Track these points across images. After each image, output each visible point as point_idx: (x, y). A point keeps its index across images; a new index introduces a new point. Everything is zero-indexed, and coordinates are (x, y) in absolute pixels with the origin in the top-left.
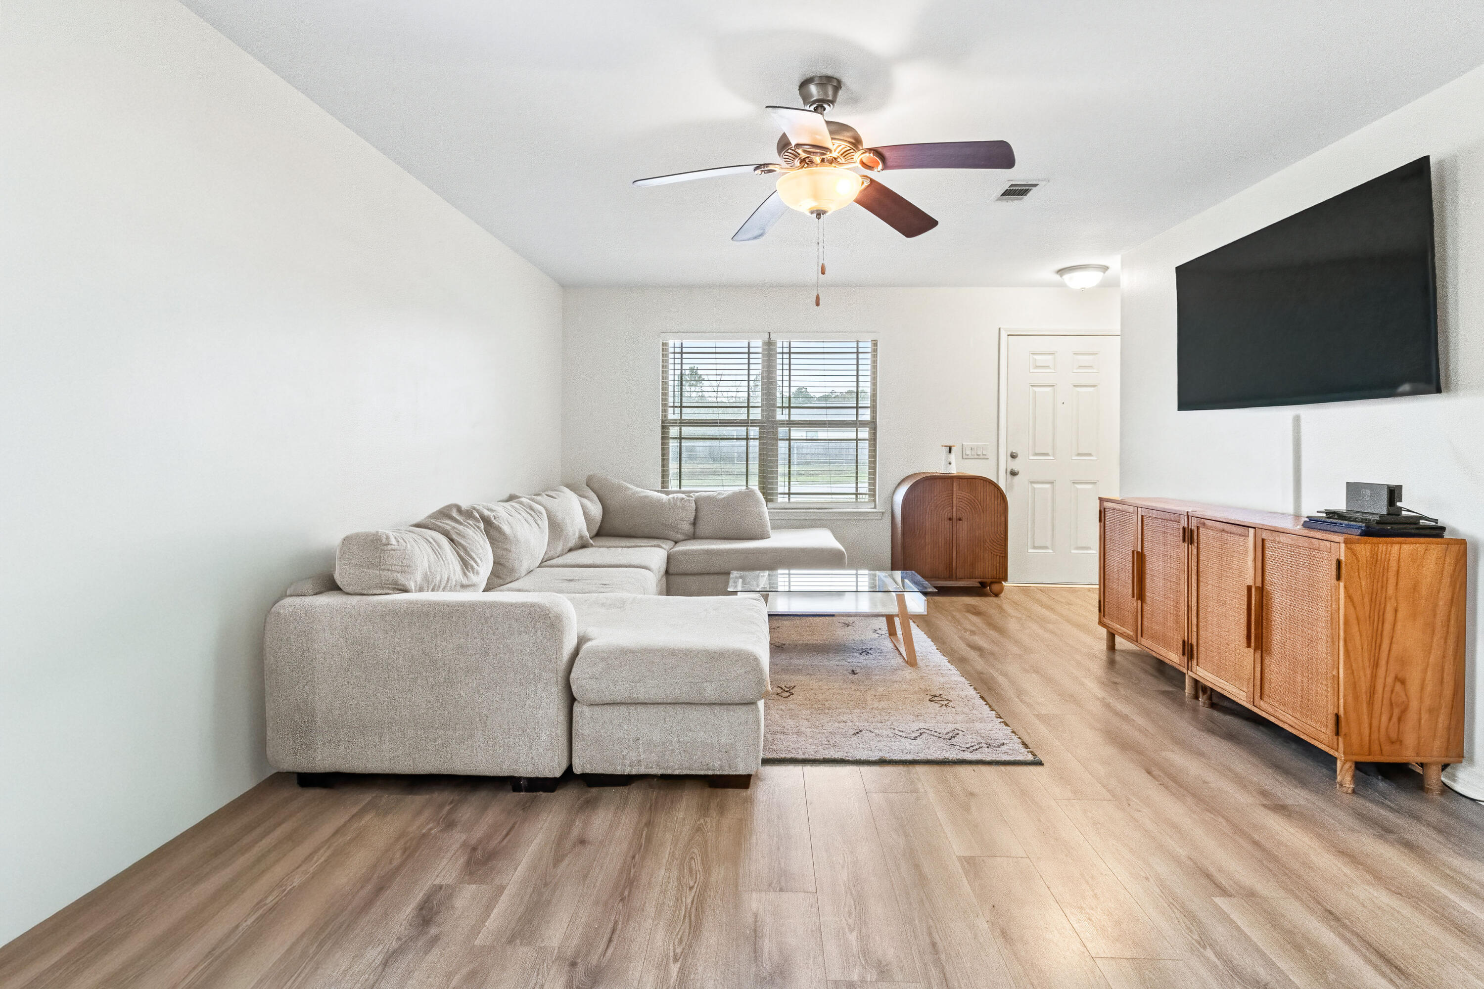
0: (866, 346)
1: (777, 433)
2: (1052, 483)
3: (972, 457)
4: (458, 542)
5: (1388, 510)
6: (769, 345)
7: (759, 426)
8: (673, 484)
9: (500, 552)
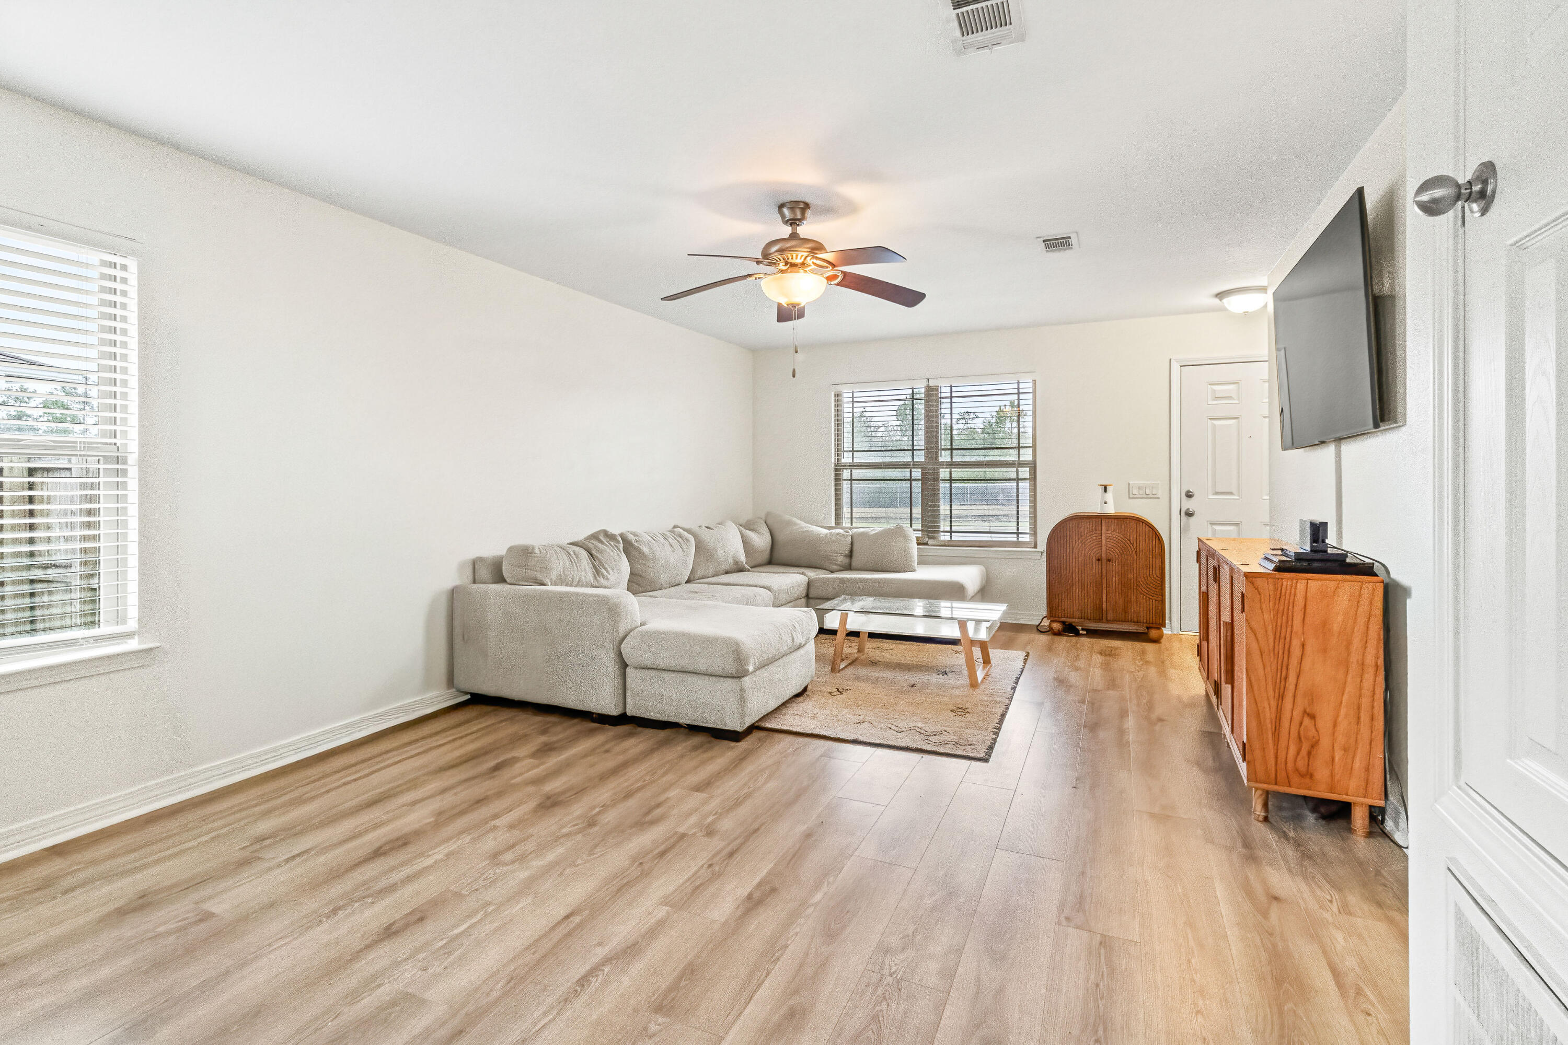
0: (1027, 386)
1: (938, 474)
2: (1237, 524)
3: (1141, 496)
4: (597, 557)
5: (1311, 546)
6: (932, 392)
7: (920, 468)
8: (846, 523)
9: (638, 566)
